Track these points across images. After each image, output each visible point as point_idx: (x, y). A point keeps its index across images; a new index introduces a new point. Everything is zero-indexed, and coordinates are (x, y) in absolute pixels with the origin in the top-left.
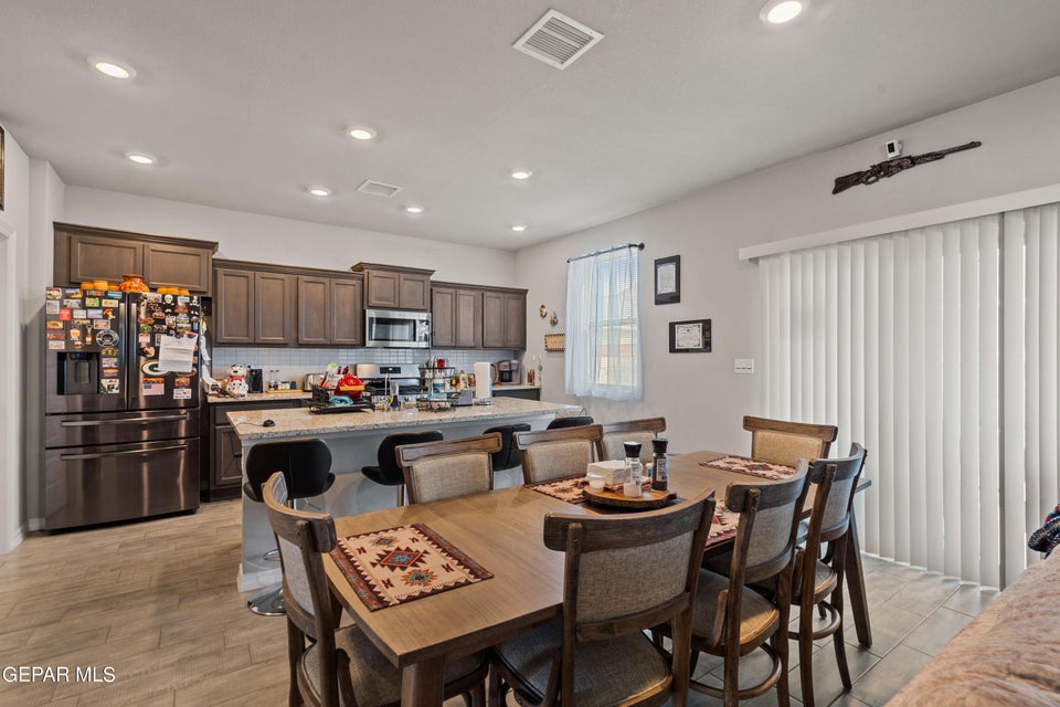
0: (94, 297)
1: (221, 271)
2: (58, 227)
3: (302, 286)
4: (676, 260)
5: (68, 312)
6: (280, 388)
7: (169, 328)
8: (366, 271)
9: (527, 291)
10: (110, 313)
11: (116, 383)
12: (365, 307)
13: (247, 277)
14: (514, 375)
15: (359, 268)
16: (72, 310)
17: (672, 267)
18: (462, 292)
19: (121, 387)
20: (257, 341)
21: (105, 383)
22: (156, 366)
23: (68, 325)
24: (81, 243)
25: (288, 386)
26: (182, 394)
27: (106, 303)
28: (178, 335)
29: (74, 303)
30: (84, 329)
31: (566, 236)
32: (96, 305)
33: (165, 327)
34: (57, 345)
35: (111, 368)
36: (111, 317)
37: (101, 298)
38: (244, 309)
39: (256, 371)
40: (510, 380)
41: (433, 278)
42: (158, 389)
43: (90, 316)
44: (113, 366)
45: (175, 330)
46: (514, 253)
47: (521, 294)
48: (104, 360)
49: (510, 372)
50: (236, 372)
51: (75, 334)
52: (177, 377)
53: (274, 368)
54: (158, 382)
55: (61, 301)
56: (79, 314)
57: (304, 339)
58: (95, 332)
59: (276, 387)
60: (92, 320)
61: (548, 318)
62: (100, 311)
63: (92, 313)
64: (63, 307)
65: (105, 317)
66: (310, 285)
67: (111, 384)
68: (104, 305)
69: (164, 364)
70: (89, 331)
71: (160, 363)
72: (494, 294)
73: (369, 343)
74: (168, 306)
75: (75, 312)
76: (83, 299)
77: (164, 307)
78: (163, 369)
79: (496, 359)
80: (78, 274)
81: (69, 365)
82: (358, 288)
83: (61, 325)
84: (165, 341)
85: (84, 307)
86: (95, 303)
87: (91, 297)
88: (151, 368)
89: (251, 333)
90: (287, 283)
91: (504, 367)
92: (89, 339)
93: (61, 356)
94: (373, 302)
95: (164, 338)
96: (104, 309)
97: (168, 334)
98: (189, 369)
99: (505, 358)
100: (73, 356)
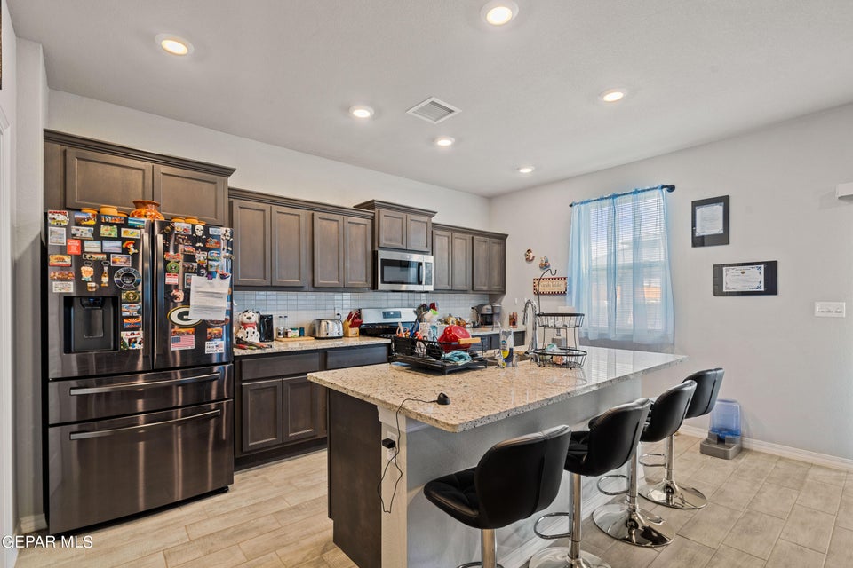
0: (111, 224)
1: (236, 203)
2: (50, 136)
3: (317, 222)
4: (725, 201)
5: (77, 243)
6: (289, 335)
7: (200, 267)
8: (377, 209)
9: (507, 236)
10: (131, 246)
11: (140, 335)
12: (376, 249)
13: (264, 211)
14: (495, 317)
15: (370, 205)
16: (82, 241)
17: (718, 209)
18: (456, 235)
19: (145, 341)
20: (274, 284)
21: (125, 336)
22: (187, 313)
23: (80, 260)
24: (78, 159)
25: (297, 333)
26: (216, 347)
27: (126, 233)
28: (210, 275)
29: (85, 232)
30: (98, 266)
31: (563, 180)
32: (114, 234)
33: (195, 265)
34: (61, 287)
35: (132, 317)
36: (132, 251)
37: (120, 226)
38: (260, 247)
39: (267, 316)
40: (491, 323)
41: (434, 220)
42: (188, 343)
43: (105, 249)
44: (135, 314)
45: (206, 268)
46: (491, 199)
47: (502, 238)
48: (124, 307)
49: (492, 315)
50: (249, 318)
51: (87, 272)
52: (210, 327)
53: (283, 314)
54: (188, 334)
55: (68, 228)
56: (92, 247)
57: (319, 281)
58: (112, 271)
59: (286, 334)
60: (108, 254)
61: (537, 263)
62: (119, 243)
63: (108, 245)
64: (70, 236)
65: (125, 251)
66: (325, 222)
67: (134, 338)
68: (122, 236)
69: (195, 311)
70: (106, 269)
71: (191, 310)
72: (482, 238)
73: (381, 286)
74: (198, 239)
75: (87, 244)
76: (97, 228)
77: (194, 240)
78: (194, 318)
79: (475, 303)
80: (75, 197)
81: (77, 313)
82: (369, 227)
83: (68, 260)
84: (196, 281)
85: (97, 236)
86: (113, 232)
87: (107, 224)
88: (181, 316)
89: (268, 275)
90: (302, 219)
91: (487, 310)
92: (105, 280)
93: (68, 301)
94: (383, 242)
95: (194, 278)
96: (123, 240)
97: (199, 274)
98: (222, 317)
99: (487, 302)
100: (85, 302)
